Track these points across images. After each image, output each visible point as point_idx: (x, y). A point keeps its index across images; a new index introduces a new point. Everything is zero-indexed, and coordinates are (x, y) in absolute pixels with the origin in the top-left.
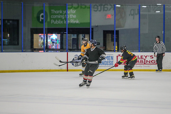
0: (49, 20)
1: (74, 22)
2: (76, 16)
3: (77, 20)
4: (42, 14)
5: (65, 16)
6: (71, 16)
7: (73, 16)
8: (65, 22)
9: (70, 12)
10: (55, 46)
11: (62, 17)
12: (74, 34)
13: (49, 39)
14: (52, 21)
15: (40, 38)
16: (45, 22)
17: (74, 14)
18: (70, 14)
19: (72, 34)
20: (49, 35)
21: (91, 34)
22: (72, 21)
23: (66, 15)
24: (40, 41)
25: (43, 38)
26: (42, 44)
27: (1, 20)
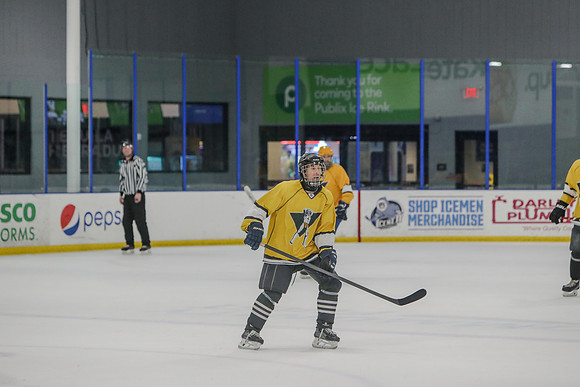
0: (308, 103)
1: (377, 108)
2: (381, 93)
3: (385, 103)
4: (291, 88)
5: (352, 93)
6: (369, 93)
7: (373, 93)
8: (352, 109)
9: (366, 81)
11: (344, 94)
12: (376, 141)
14: (318, 106)
15: (285, 153)
16: (299, 108)
17: (376, 88)
18: (367, 86)
19: (371, 140)
20: (309, 144)
21: (422, 141)
22: (371, 105)
23: (354, 91)
24: (285, 161)
25: (294, 152)
26: (291, 167)
27: (180, 103)
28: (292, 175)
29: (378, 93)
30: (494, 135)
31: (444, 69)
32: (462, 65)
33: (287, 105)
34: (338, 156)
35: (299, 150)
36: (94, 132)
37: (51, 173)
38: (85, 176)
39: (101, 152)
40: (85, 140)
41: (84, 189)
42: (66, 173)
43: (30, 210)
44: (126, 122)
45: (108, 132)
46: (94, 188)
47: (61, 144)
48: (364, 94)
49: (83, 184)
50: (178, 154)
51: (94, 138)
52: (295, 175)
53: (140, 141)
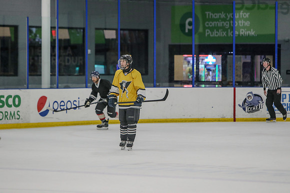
0: (201, 30)
1: (247, 33)
2: (249, 23)
3: (252, 30)
4: (190, 20)
5: (230, 24)
6: (241, 24)
7: (244, 23)
8: (230, 34)
9: (240, 15)
10: (212, 77)
11: (225, 24)
12: (246, 55)
13: (201, 64)
14: (208, 32)
15: (186, 62)
16: (195, 34)
17: (246, 20)
18: (240, 19)
19: (243, 55)
20: (201, 57)
21: (276, 55)
22: (242, 31)
23: (232, 22)
24: (186, 68)
25: (191, 62)
26: (190, 72)
27: (116, 30)
28: (190, 77)
29: (247, 24)
33: (187, 31)
34: (220, 64)
35: (195, 61)
36: (60, 48)
37: (31, 75)
38: (53, 77)
39: (64, 61)
40: (53, 54)
41: (52, 86)
42: (41, 75)
43: (17, 99)
44: (81, 42)
45: (69, 48)
46: (60, 85)
47: (38, 56)
48: (238, 23)
49: (52, 83)
51: (59, 53)
52: (192, 77)
53: (90, 54)
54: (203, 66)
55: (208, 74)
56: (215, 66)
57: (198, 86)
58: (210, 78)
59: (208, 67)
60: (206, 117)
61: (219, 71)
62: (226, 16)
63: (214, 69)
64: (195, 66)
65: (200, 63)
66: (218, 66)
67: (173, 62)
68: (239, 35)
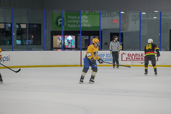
0: (65, 24)
1: (87, 26)
3: (89, 24)
7: (85, 21)
8: (79, 26)
10: (71, 46)
11: (76, 21)
12: (86, 36)
14: (69, 25)
15: (58, 39)
17: (86, 19)
18: (83, 19)
19: (85, 36)
20: (66, 36)
21: (100, 36)
22: (85, 25)
23: (80, 20)
24: (58, 42)
25: (61, 39)
26: (60, 44)
27: (26, 24)
28: (60, 46)
29: (87, 21)
30: (122, 34)
31: (107, 14)
32: (112, 13)
33: (59, 25)
34: (74, 40)
35: (63, 38)
39: (2, 39)
44: (10, 30)
45: (4, 33)
48: (83, 21)
50: (26, 39)
52: (62, 46)
53: (14, 35)
54: (67, 41)
55: (69, 45)
56: (72, 41)
57: (64, 50)
58: (70, 47)
59: (69, 41)
60: (68, 64)
61: (74, 43)
62: (77, 18)
63: (71, 42)
64: (63, 41)
65: (65, 39)
66: (74, 41)
67: (53, 39)
68: (83, 27)
